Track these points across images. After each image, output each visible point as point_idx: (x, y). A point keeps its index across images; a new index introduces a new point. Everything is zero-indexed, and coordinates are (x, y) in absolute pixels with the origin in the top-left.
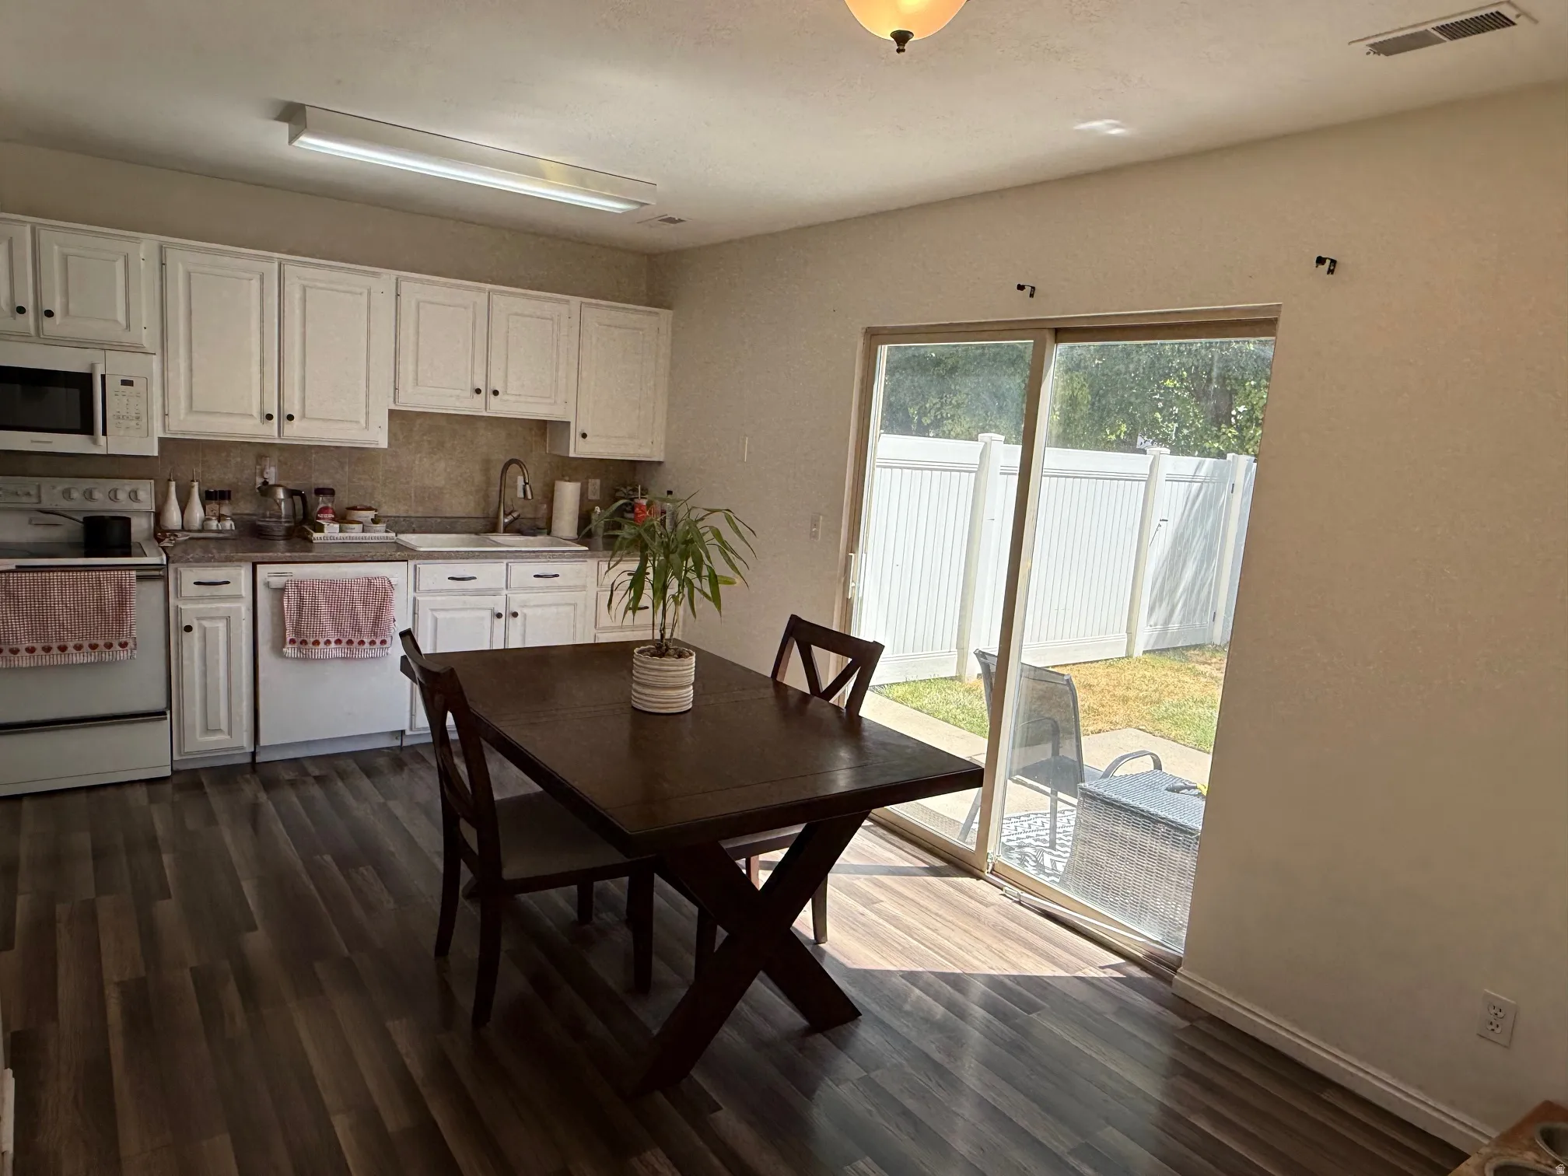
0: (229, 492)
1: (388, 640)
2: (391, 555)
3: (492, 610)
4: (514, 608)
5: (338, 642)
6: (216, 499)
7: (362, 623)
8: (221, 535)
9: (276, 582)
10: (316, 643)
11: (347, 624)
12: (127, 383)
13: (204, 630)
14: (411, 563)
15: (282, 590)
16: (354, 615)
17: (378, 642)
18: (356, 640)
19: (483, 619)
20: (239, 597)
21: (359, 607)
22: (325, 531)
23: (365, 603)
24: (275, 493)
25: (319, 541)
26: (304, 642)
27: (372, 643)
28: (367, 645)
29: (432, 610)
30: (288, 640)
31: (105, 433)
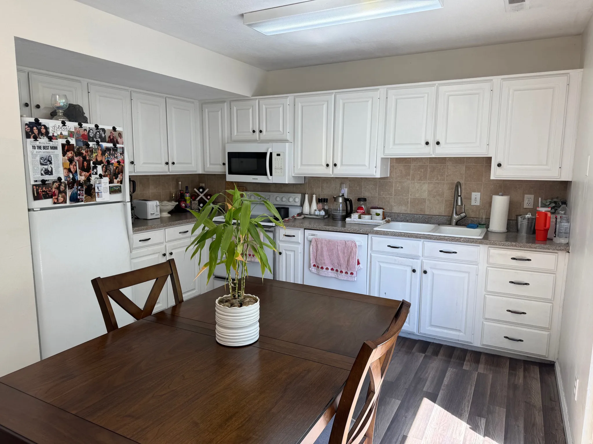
0: (327, 199)
1: (355, 273)
2: (358, 231)
3: (412, 267)
4: (425, 268)
5: (332, 269)
6: (322, 202)
7: (342, 262)
8: (318, 217)
9: (311, 237)
10: (322, 268)
11: (336, 262)
12: (278, 155)
13: (286, 254)
14: (370, 236)
15: (311, 241)
16: (338, 257)
17: (349, 273)
18: (339, 271)
19: (406, 271)
20: (298, 243)
21: (341, 255)
22: (352, 218)
23: (344, 253)
24: (338, 200)
25: (349, 222)
26: (318, 267)
27: (346, 273)
28: (344, 273)
29: (379, 262)
30: (312, 265)
31: (271, 175)
